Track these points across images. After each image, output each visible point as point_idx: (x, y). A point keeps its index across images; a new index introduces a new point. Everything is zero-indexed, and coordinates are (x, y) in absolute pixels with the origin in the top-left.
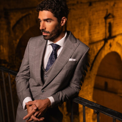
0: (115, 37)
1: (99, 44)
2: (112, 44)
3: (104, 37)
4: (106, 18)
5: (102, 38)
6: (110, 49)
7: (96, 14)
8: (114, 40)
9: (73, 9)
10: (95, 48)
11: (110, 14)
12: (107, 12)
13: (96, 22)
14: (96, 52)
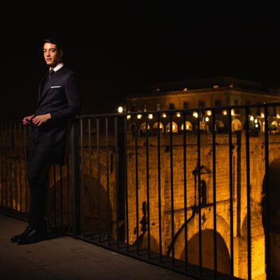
0: (212, 205)
3: (193, 204)
5: (188, 206)
6: (202, 224)
11: (202, 167)
13: (178, 178)
14: (177, 227)
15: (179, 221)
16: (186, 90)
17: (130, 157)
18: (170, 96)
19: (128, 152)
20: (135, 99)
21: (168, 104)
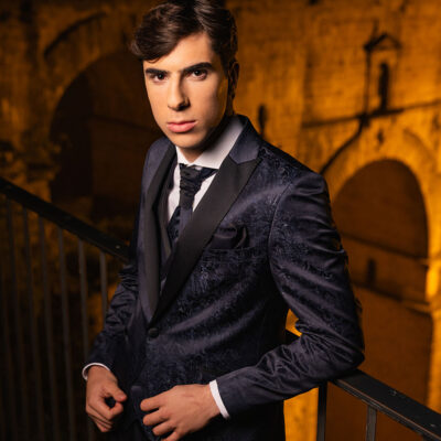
0: (400, 111)
1: (340, 128)
2: (386, 134)
3: (360, 108)
4: (371, 46)
5: (350, 112)
6: (377, 149)
7: (334, 31)
8: (394, 121)
10: (322, 139)
11: (384, 36)
12: (376, 29)
14: (325, 154)
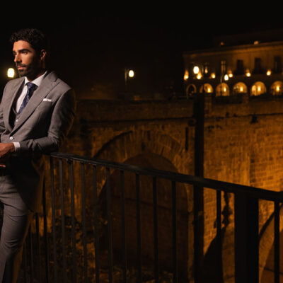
9: (218, 126)
13: (266, 155)
14: (264, 217)
15: (267, 210)
16: (256, 43)
17: (210, 131)
18: (237, 51)
19: (206, 125)
20: (194, 56)
21: (235, 61)
